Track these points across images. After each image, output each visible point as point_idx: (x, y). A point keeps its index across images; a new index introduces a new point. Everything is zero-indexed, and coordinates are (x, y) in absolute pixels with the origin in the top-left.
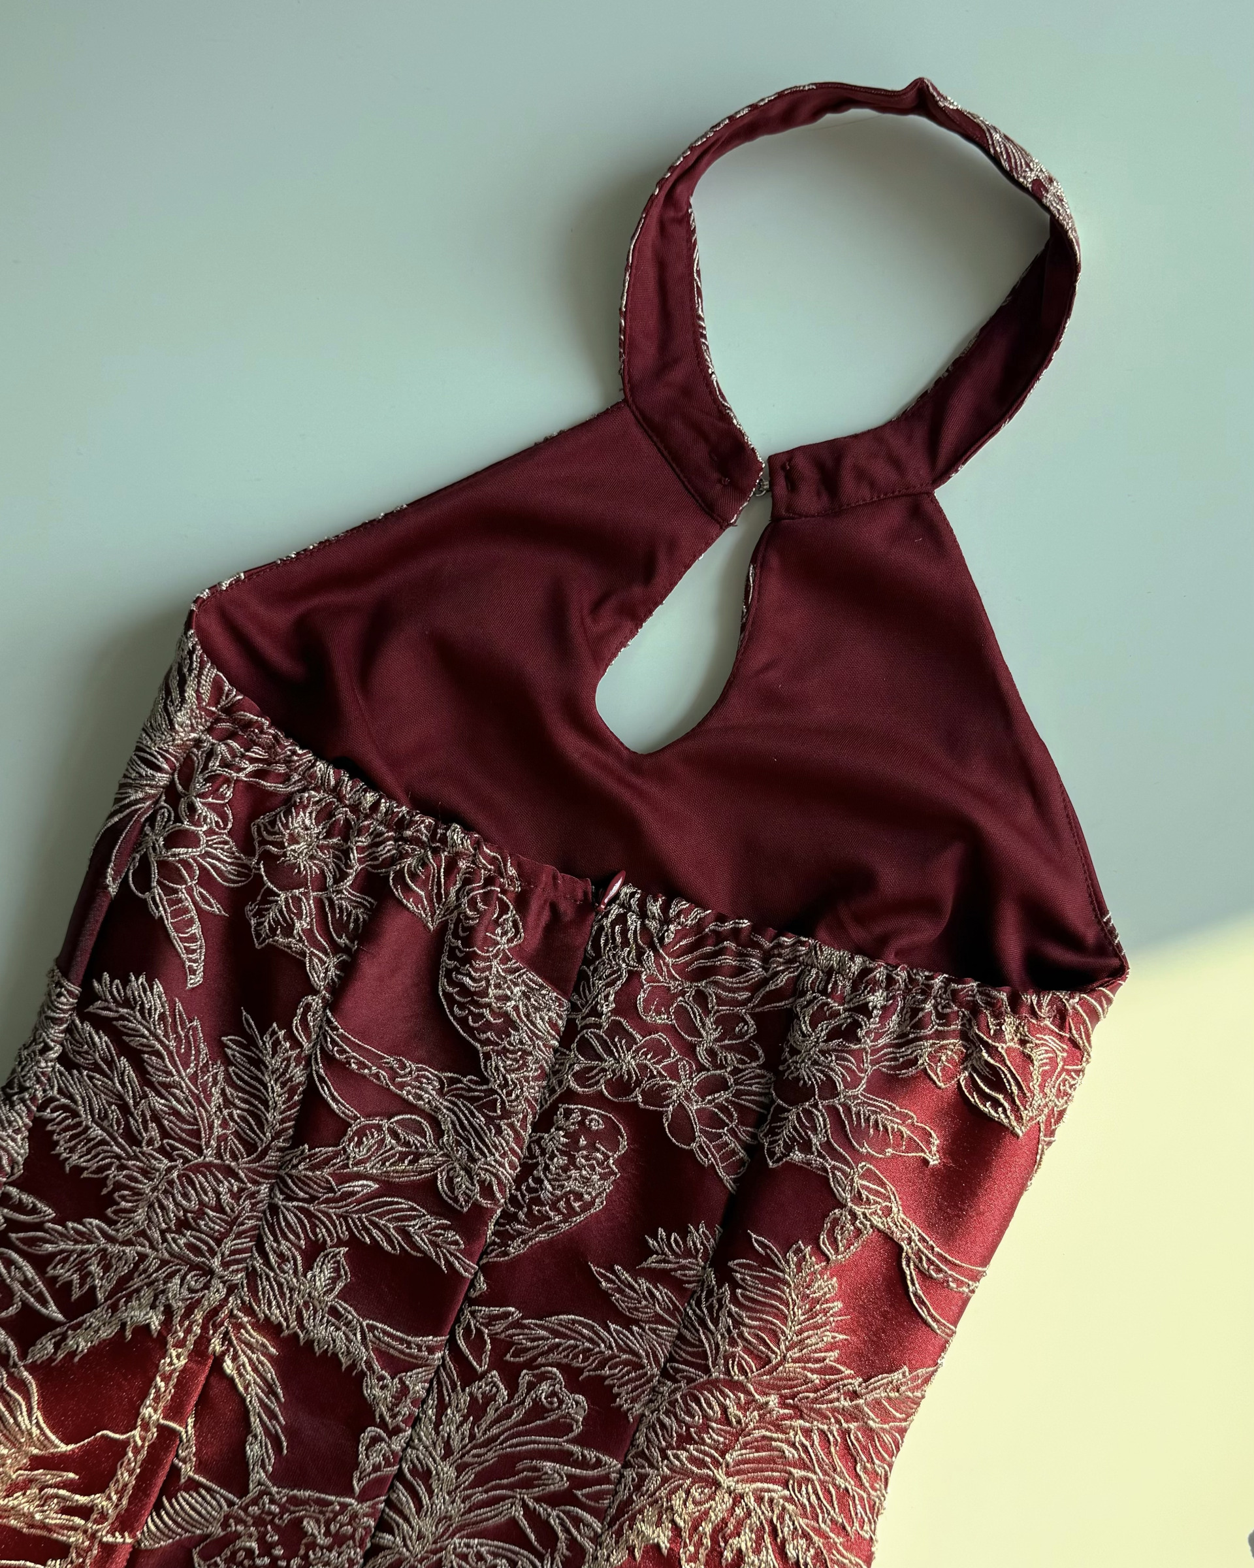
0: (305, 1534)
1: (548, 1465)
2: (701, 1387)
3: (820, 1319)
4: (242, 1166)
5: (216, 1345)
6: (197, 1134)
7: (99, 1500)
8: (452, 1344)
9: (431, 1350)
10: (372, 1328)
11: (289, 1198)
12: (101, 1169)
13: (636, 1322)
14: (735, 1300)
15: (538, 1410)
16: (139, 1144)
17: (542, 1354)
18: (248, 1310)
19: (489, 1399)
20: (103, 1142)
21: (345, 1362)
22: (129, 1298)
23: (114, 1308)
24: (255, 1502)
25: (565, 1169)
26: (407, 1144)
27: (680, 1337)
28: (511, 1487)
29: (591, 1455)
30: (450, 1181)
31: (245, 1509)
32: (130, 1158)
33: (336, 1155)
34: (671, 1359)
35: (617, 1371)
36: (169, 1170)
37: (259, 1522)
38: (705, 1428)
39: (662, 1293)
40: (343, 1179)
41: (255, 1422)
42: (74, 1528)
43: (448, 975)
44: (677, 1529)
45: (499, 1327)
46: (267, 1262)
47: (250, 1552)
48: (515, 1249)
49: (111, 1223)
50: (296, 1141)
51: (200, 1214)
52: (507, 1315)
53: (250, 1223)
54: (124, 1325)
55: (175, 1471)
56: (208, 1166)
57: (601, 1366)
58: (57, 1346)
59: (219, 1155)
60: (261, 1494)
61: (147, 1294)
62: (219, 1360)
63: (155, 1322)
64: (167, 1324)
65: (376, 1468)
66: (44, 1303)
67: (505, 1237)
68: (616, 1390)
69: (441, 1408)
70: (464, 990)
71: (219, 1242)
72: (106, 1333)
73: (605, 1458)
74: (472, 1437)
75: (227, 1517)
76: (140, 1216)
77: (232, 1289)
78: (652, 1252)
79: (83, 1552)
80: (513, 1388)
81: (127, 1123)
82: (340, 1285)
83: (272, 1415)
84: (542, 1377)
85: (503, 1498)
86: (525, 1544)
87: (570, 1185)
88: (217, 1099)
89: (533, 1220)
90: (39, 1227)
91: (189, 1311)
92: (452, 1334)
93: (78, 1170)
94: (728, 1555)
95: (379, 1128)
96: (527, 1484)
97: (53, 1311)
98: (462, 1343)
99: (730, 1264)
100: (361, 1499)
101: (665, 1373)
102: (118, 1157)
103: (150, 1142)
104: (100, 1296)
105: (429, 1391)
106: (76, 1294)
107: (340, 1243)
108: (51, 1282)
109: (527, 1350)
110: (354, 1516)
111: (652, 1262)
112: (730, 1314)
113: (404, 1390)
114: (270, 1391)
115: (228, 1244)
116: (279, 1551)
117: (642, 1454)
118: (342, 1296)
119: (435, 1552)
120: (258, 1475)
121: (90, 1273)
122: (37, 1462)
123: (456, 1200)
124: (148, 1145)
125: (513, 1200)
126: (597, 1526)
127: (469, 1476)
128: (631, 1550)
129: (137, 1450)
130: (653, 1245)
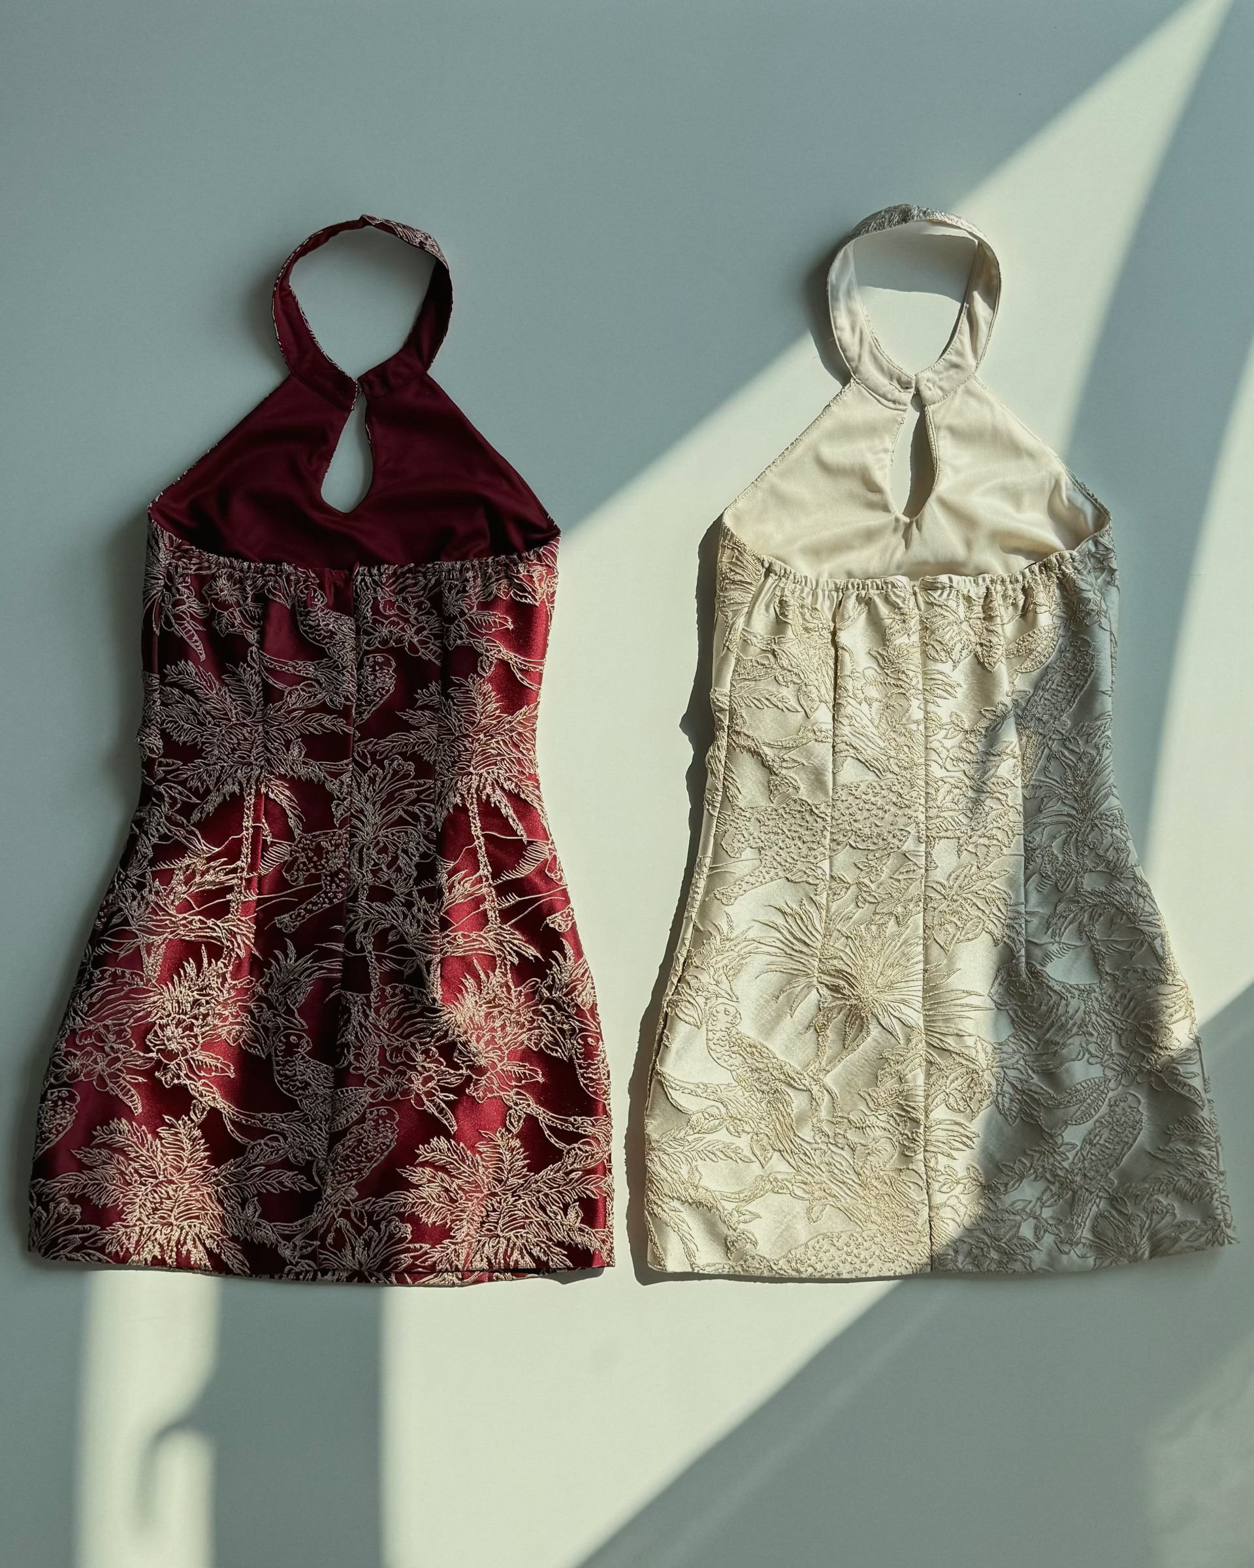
0: (323, 848)
1: (406, 791)
2: (454, 741)
3: (489, 700)
4: (248, 721)
5: (263, 790)
6: (226, 714)
7: (239, 863)
8: (354, 760)
9: (347, 765)
10: (321, 764)
11: (271, 727)
12: (194, 739)
13: (421, 727)
14: (455, 704)
15: (396, 772)
16: (205, 725)
17: (391, 751)
18: (272, 773)
19: (375, 775)
20: (191, 729)
21: (316, 780)
22: (223, 784)
23: (218, 790)
24: (299, 842)
25: (374, 680)
26: (310, 692)
27: (440, 726)
28: (395, 804)
29: (422, 781)
30: (331, 701)
31: (297, 846)
32: (203, 731)
33: (284, 704)
34: (439, 736)
35: (420, 747)
36: (221, 731)
37: (304, 849)
38: (460, 756)
39: (427, 713)
40: (290, 712)
41: (288, 812)
42: (233, 878)
43: (302, 623)
44: (462, 795)
45: (370, 747)
46: (272, 754)
47: (304, 863)
48: (366, 716)
49: (205, 758)
50: (266, 705)
51: (239, 744)
52: (371, 742)
53: (259, 742)
54: (225, 795)
55: (265, 841)
56: (235, 725)
57: (414, 748)
58: (201, 813)
59: (238, 720)
60: (301, 838)
61: (230, 780)
62: (267, 795)
63: (237, 789)
64: (242, 789)
65: (342, 815)
66: (190, 798)
67: (360, 714)
68: (422, 754)
69: (359, 785)
70: (311, 627)
71: (250, 752)
72: (219, 800)
73: (427, 781)
74: (374, 791)
75: (291, 851)
76: (216, 752)
77: (262, 767)
78: (418, 700)
79: (239, 886)
80: (383, 768)
81: (197, 719)
82: (303, 753)
83: (295, 809)
84: (393, 760)
85: (395, 809)
86: (409, 824)
87: (378, 686)
88: (229, 700)
89: (369, 703)
90: (178, 769)
91: (248, 781)
92: (353, 756)
93: (185, 743)
94: (484, 797)
95: (297, 689)
96: (401, 800)
97: (195, 800)
98: (358, 758)
99: (449, 690)
100: (340, 828)
101: (439, 742)
102: (199, 732)
103: (210, 723)
104: (212, 788)
105: (352, 781)
106: (201, 791)
107: (298, 737)
108: (190, 790)
109: (383, 752)
110: (340, 835)
111: (419, 703)
113: (342, 783)
114: (291, 800)
115: (254, 751)
116: (315, 859)
117: (440, 774)
118: (306, 756)
119: (375, 838)
120: (297, 832)
121: (205, 780)
122: (209, 860)
123: (336, 706)
125: (359, 699)
126: (433, 806)
127: (378, 806)
128: (448, 809)
129: (247, 839)
130: (417, 696)
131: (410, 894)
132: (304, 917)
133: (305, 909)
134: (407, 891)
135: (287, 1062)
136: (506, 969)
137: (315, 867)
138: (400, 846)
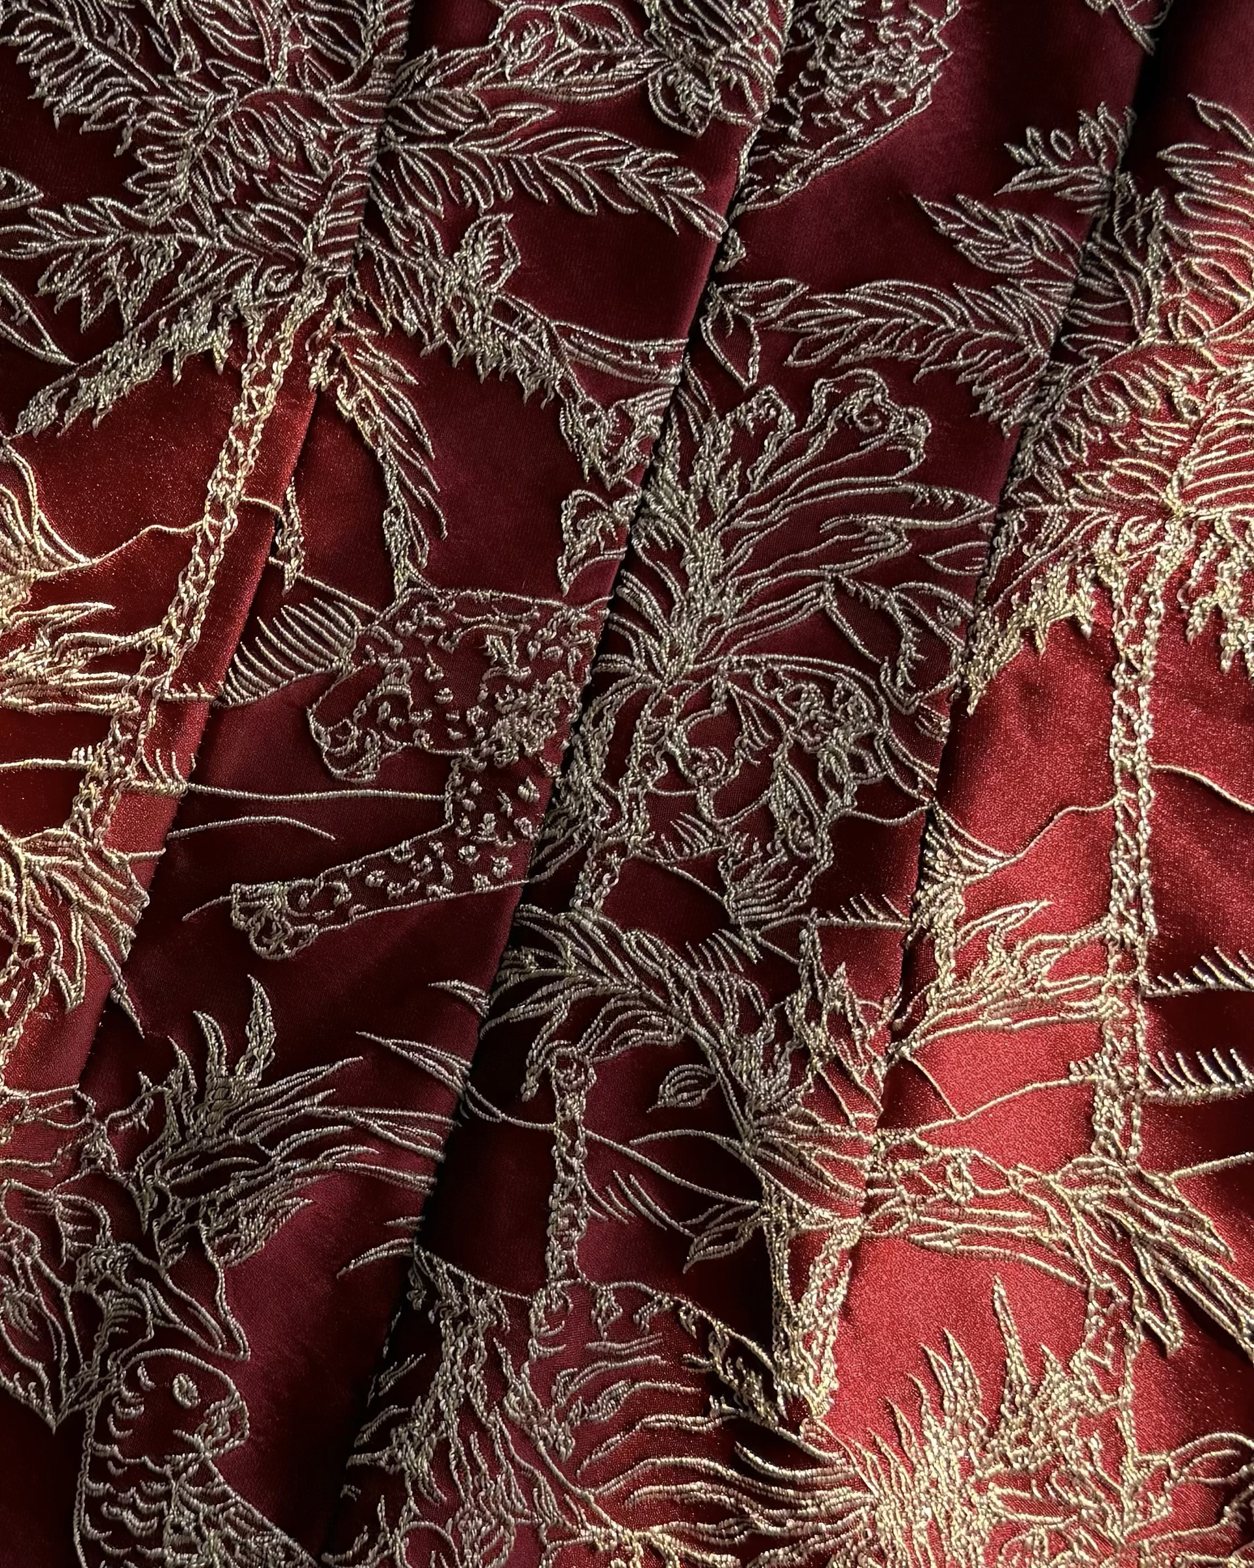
0: (487, 661)
1: (874, 521)
2: (1124, 364)
4: (330, 96)
5: (319, 375)
6: (257, 48)
7: (153, 634)
8: (696, 348)
9: (663, 360)
10: (566, 333)
11: (413, 139)
12: (110, 115)
13: (1002, 279)
14: (1174, 212)
15: (848, 436)
16: (169, 70)
17: (845, 349)
18: (368, 317)
19: (767, 427)
20: (110, 71)
21: (529, 386)
22: (173, 317)
23: (151, 333)
24: (405, 613)
25: (862, 48)
26: (593, 42)
27: (1081, 292)
28: (815, 562)
29: (947, 496)
30: (670, 93)
31: (390, 626)
32: (154, 91)
33: (485, 60)
34: (1067, 327)
35: (976, 359)
36: (220, 106)
37: (413, 645)
38: (1135, 429)
39: (1042, 228)
40: (498, 100)
41: (392, 485)
42: (115, 689)
44: (1103, 590)
45: (773, 309)
46: (388, 243)
47: (398, 702)
48: (789, 186)
49: (133, 200)
50: (412, 49)
51: (274, 175)
52: (783, 291)
53: (351, 187)
54: (168, 358)
55: (274, 575)
56: (279, 97)
57: (951, 354)
58: (63, 405)
59: (294, 81)
60: (415, 600)
61: (203, 307)
62: (326, 399)
63: (220, 344)
64: (239, 348)
65: (593, 550)
66: (36, 338)
67: (767, 171)
68: (976, 389)
69: (689, 452)
71: (308, 217)
72: (146, 370)
73: (969, 499)
74: (744, 488)
75: (363, 640)
76: (180, 185)
77: (336, 287)
78: (1017, 167)
79: (130, 723)
80: (802, 407)
81: (146, 38)
82: (507, 272)
83: (422, 480)
84: (851, 386)
85: (804, 582)
86: (846, 652)
87: (872, 74)
89: (815, 137)
90: (20, 215)
91: (273, 325)
92: (695, 333)
93: (74, 119)
94: (1197, 622)
95: (547, 18)
96: (841, 553)
97: (52, 352)
98: (713, 346)
99: (1163, 154)
100: (575, 599)
101: (1059, 352)
102: (136, 92)
103: (186, 63)
104: (127, 317)
105: (664, 428)
106: (87, 319)
107: (501, 206)
108: (44, 304)
109: (821, 343)
110: (565, 628)
111: (1017, 182)
112: (1167, 237)
113: (626, 424)
114: (414, 442)
115: (324, 220)
116: (446, 695)
117: (1032, 484)
118: (513, 285)
119: (697, 676)
120: (405, 573)
121: (108, 282)
122: (45, 593)
123: (683, 119)
124: (182, 68)
125: (776, 112)
126: (967, 606)
127: (744, 551)
128: (1028, 635)
129: (207, 549)
130: (1017, 152)
131: (788, 936)
132: (342, 913)
133: (358, 883)
134: (777, 919)
135: (137, 1475)
136: (1119, 1359)
137: (438, 728)
138: (789, 732)
